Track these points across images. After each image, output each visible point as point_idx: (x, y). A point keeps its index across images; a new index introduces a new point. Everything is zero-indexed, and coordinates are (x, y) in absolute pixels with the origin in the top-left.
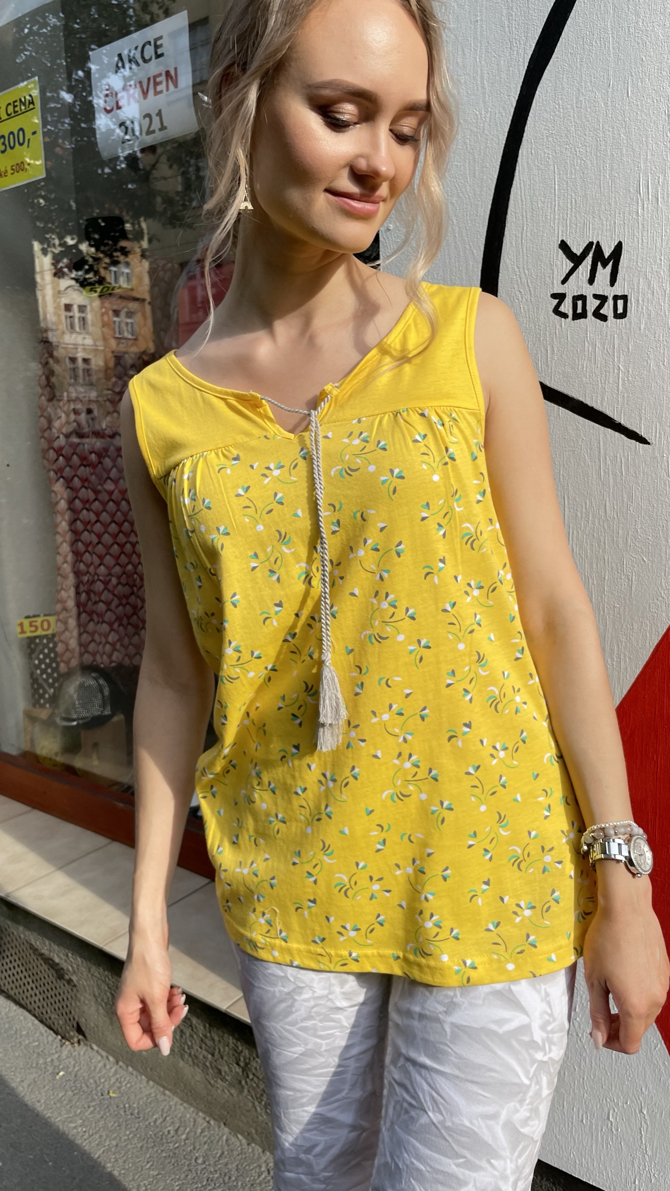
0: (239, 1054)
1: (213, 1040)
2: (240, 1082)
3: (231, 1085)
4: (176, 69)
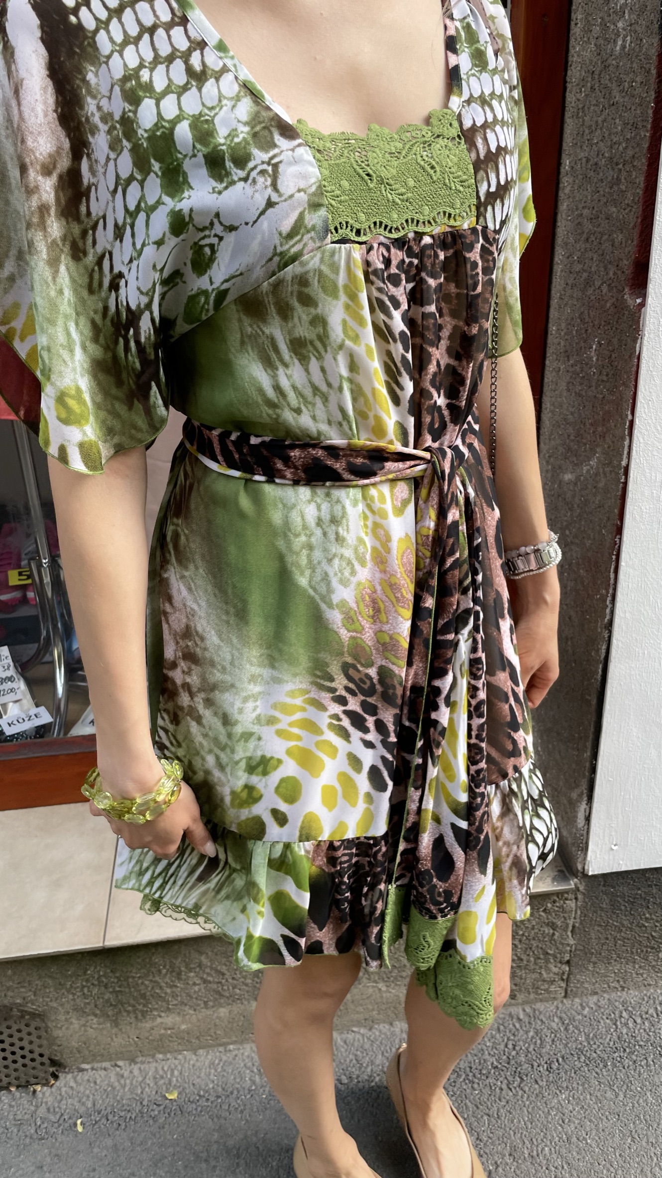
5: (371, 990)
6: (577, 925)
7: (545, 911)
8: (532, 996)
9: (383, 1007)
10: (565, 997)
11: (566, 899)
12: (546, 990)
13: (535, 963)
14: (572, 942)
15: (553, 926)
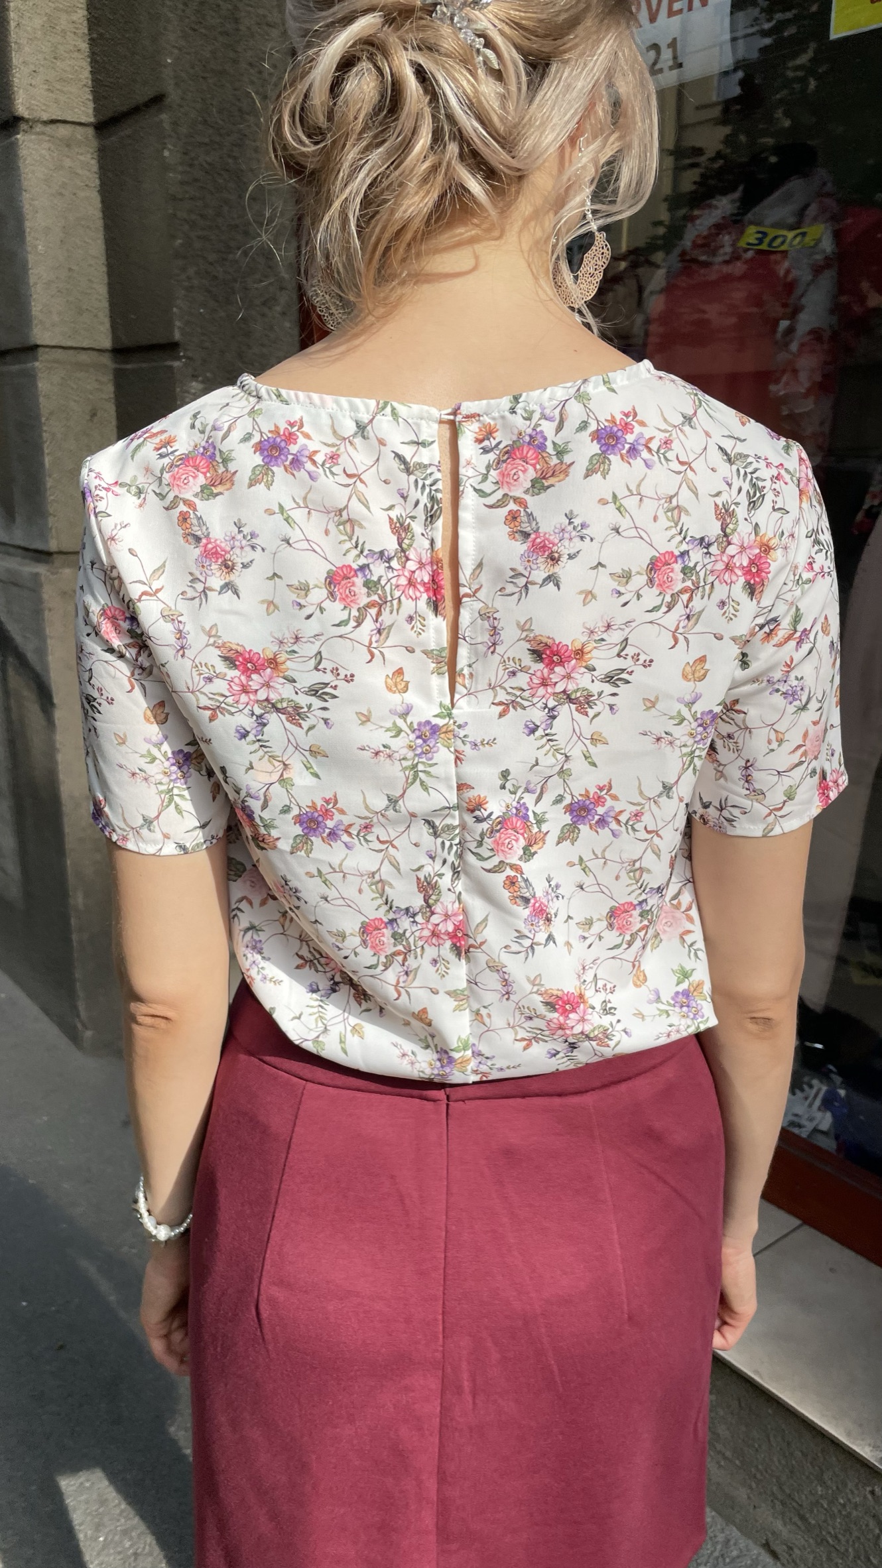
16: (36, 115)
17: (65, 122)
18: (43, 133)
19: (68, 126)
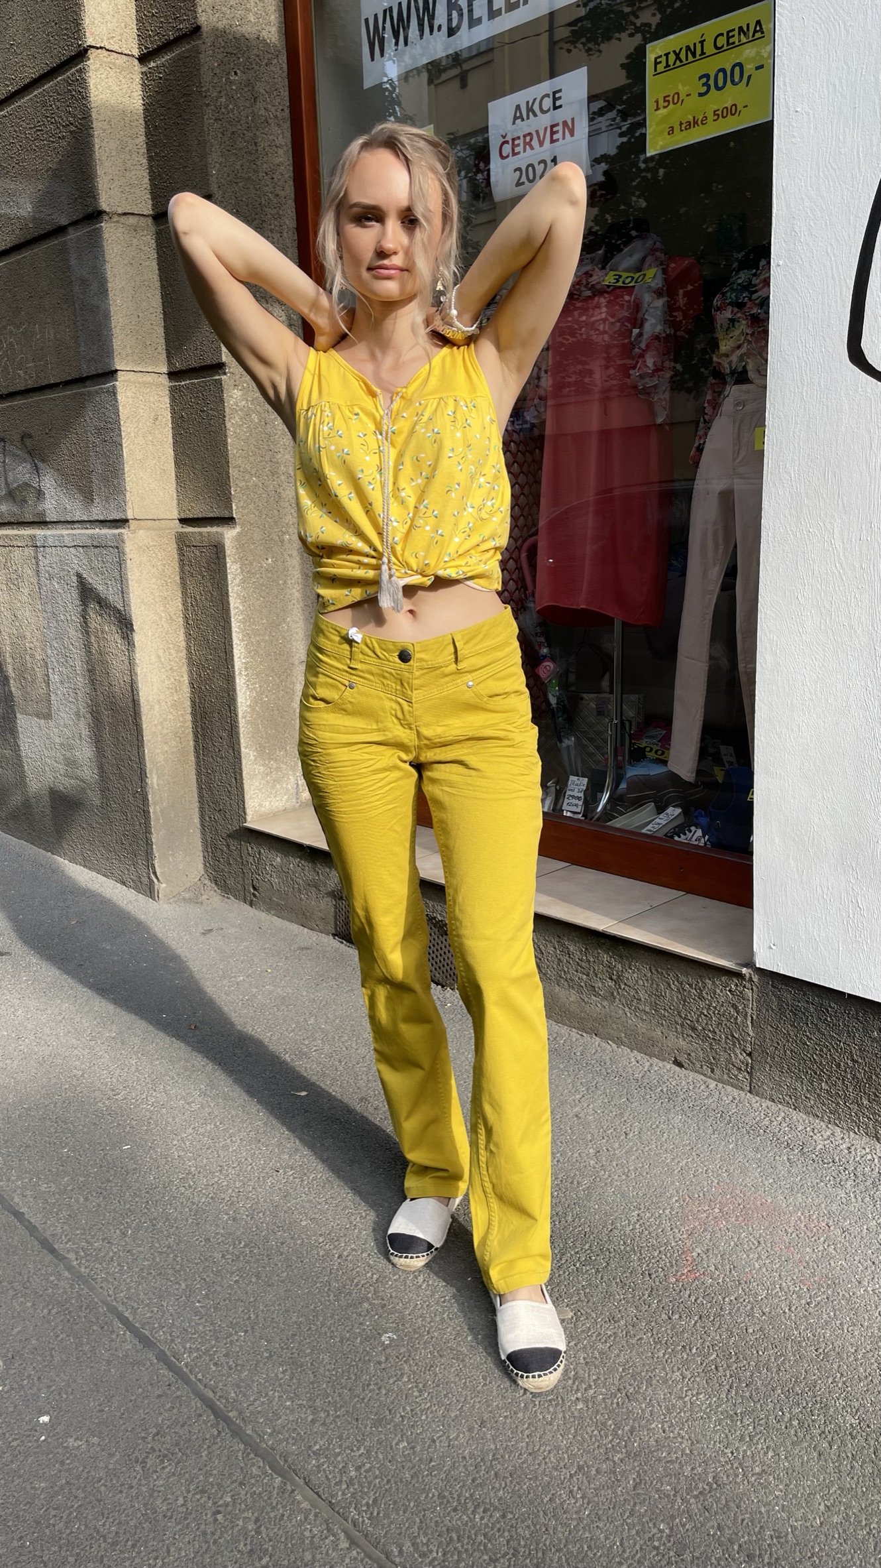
0: (612, 969)
1: (589, 961)
2: (612, 994)
3: (605, 998)
4: (573, 120)
5: (621, 1012)
6: (755, 1017)
7: (730, 991)
8: (726, 1077)
9: (629, 1032)
10: (750, 1092)
11: (745, 987)
12: (736, 1076)
13: (726, 1042)
14: (751, 1033)
15: (735, 1007)
16: (114, 209)
17: (133, 214)
18: (118, 222)
19: (135, 217)
